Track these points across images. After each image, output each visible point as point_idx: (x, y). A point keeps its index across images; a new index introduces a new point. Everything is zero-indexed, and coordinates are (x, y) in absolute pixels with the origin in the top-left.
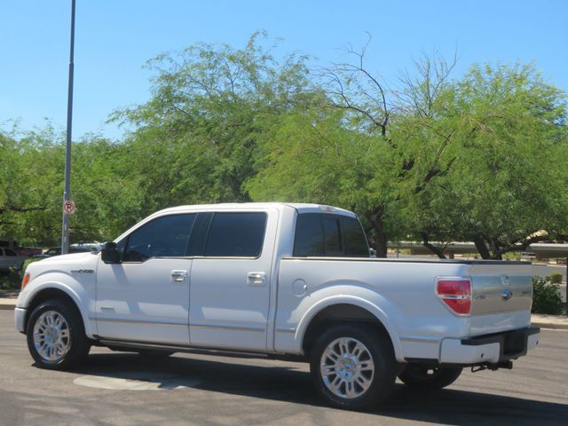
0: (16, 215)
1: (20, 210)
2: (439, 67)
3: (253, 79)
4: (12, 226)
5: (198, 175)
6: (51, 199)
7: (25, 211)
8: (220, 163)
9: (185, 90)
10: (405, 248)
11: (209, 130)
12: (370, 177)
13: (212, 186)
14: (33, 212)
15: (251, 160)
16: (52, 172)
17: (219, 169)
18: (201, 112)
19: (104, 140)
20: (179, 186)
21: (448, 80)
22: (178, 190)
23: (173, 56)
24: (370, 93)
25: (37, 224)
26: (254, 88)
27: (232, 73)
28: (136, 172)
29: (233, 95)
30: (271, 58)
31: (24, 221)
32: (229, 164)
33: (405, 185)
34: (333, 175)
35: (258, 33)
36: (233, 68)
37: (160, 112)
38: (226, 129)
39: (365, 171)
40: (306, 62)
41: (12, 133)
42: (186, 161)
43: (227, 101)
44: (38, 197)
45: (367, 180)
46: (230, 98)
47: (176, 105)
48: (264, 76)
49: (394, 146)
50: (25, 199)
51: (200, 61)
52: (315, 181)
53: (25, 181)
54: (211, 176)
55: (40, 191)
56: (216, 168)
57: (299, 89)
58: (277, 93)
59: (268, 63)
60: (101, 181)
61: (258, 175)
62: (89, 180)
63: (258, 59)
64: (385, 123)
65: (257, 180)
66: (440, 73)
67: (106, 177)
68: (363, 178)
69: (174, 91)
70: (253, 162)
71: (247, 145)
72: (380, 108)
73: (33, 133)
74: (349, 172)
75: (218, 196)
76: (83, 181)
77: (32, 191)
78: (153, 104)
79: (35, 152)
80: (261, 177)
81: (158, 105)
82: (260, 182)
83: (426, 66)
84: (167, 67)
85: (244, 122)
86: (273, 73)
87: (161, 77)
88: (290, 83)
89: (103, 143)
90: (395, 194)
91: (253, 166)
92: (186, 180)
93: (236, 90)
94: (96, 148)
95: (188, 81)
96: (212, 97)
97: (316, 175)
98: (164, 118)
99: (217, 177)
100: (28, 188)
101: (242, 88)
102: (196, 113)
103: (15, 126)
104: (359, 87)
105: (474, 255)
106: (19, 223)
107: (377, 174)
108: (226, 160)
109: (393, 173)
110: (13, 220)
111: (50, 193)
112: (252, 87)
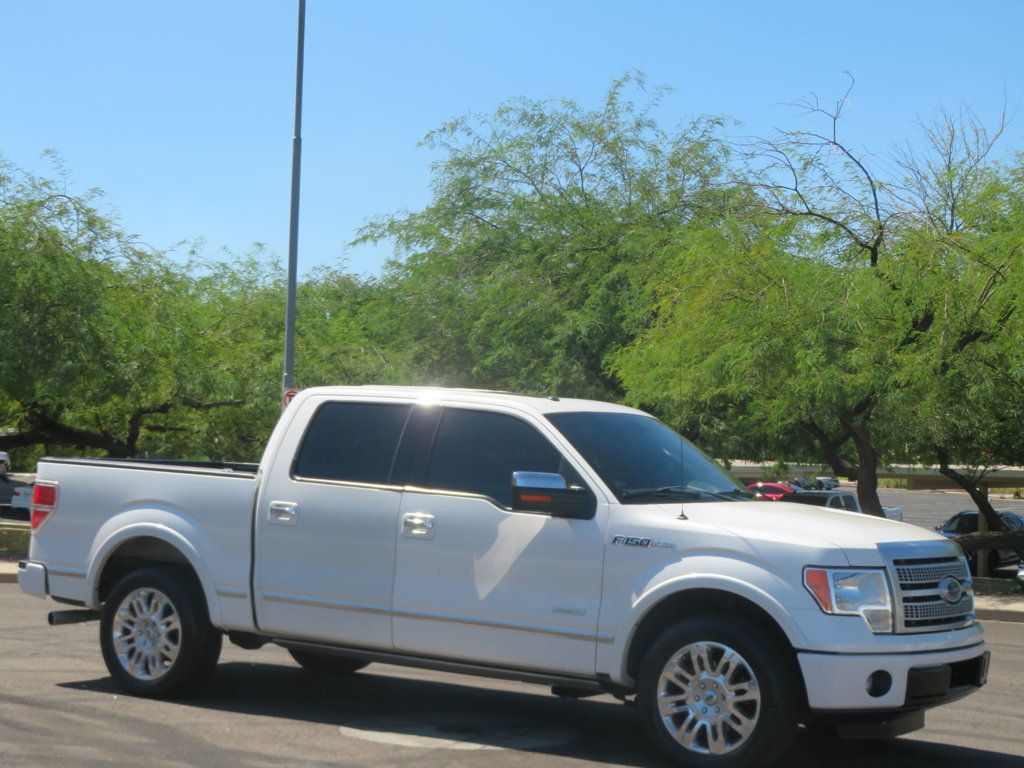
0: (191, 415)
1: (198, 406)
2: (971, 138)
3: (619, 164)
4: (181, 436)
5: (519, 342)
6: (256, 387)
7: (208, 407)
8: (562, 320)
9: (494, 185)
10: (901, 476)
11: (540, 258)
12: (849, 344)
13: (546, 363)
14: (223, 409)
15: (618, 315)
16: (258, 337)
17: (561, 332)
18: (525, 225)
19: (348, 277)
20: (488, 362)
21: (987, 162)
22: (484, 368)
23: (472, 123)
24: (847, 187)
25: (226, 431)
26: (619, 182)
27: (580, 153)
28: (405, 336)
29: (582, 193)
30: (651, 124)
31: (205, 426)
32: (582, 321)
33: (919, 358)
34: (778, 341)
35: (627, 78)
36: (583, 147)
37: (449, 225)
38: (572, 256)
39: (839, 334)
40: (717, 132)
41: (188, 266)
42: (498, 317)
43: (571, 205)
44: (231, 382)
45: (845, 351)
46: (576, 199)
47: (478, 213)
48: (639, 158)
49: (894, 288)
50: (208, 386)
51: (522, 131)
52: (747, 354)
53: (210, 354)
54: (546, 344)
55: (235, 372)
56: (557, 329)
57: (705, 180)
58: (664, 189)
59: (647, 134)
60: (345, 352)
61: (638, 342)
62: (325, 351)
63: (627, 126)
64: (878, 242)
65: (634, 351)
66: (973, 148)
67: (354, 346)
68: (836, 345)
69: (475, 188)
70: (622, 319)
71: (613, 286)
72: (866, 215)
73: (224, 265)
74: (810, 335)
75: (557, 381)
76: (315, 354)
77: (223, 370)
78: (436, 210)
79: (225, 300)
80: (642, 346)
81: (445, 213)
82: (640, 354)
83: (946, 135)
84: (461, 142)
85: (604, 244)
86: (656, 151)
87: (452, 163)
88: (688, 170)
89: (347, 283)
90: (901, 376)
91: (623, 325)
92: (500, 352)
93: (588, 186)
94: (336, 292)
95: (501, 168)
96: (543, 199)
97: (746, 341)
98: (457, 238)
99: (557, 346)
100: (216, 366)
101: (599, 180)
102: (515, 227)
103: (193, 252)
104: (826, 175)
105: (1014, 489)
106: (196, 428)
107: (862, 340)
108: (575, 314)
109: (893, 337)
110: (186, 425)
111: (253, 375)
112: (616, 179)
